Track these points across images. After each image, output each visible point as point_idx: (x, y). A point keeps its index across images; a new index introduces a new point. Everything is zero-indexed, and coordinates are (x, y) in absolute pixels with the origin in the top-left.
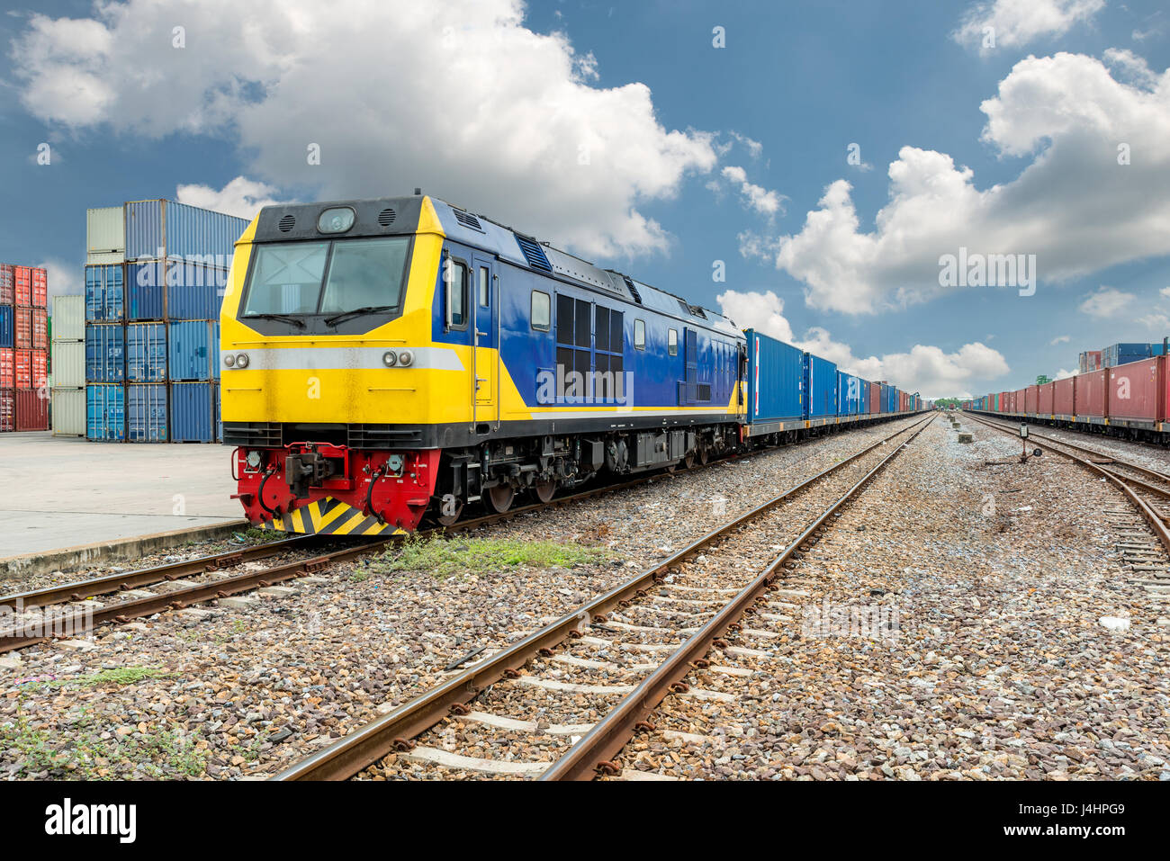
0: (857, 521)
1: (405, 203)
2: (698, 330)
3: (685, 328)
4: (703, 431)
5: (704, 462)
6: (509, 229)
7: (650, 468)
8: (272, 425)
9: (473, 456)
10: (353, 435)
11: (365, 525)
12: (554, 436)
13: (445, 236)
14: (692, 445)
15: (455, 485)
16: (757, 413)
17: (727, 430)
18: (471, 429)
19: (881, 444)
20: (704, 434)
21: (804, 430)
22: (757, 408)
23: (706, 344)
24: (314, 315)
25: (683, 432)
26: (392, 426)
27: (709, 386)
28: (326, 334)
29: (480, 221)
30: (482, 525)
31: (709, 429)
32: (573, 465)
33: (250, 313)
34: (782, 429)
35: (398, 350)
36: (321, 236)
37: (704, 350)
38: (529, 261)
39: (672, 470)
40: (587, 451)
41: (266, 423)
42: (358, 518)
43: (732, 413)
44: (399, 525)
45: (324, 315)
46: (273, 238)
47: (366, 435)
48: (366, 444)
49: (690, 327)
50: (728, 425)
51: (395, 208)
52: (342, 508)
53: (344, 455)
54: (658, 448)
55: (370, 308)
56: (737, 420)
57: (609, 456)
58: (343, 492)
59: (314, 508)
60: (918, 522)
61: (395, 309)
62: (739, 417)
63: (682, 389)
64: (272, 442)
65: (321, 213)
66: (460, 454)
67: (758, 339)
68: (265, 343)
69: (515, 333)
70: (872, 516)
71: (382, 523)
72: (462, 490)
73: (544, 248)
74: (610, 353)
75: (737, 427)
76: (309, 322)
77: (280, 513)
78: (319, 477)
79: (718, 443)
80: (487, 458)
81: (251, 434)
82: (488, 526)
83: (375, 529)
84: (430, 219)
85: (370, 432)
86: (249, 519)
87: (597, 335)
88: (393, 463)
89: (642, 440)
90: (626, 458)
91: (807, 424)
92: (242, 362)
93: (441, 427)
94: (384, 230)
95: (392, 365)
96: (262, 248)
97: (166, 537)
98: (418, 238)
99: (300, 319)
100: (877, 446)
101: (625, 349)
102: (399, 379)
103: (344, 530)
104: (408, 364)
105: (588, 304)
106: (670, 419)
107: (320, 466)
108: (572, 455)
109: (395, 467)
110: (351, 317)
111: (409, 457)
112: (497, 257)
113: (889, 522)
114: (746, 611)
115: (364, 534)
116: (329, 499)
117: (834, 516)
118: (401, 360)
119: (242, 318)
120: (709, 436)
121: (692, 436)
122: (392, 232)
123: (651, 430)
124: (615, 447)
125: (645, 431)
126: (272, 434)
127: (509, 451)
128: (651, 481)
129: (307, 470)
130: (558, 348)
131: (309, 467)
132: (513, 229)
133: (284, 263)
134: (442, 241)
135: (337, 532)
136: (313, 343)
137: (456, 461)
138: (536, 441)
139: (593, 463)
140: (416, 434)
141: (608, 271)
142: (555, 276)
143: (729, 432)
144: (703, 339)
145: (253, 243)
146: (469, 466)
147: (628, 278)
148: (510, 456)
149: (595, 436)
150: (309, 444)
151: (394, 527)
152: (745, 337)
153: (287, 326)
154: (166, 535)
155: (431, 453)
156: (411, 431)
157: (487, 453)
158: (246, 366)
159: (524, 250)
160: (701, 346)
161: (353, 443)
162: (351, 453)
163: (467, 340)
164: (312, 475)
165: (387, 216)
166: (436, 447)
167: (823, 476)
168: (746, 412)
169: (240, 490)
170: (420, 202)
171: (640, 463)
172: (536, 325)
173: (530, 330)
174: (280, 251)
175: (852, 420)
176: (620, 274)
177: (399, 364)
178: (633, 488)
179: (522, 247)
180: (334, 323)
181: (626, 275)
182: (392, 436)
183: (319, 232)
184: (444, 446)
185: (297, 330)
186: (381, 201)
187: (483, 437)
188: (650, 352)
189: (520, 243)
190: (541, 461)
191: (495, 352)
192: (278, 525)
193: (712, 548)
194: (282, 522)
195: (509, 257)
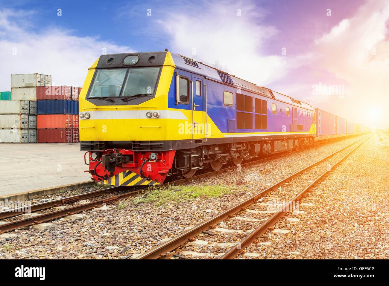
0: (342, 170)
1: (159, 54)
2: (298, 108)
3: (293, 107)
4: (301, 139)
5: (303, 149)
6: (214, 68)
7: (280, 152)
8: (100, 142)
9: (196, 152)
10: (134, 146)
11: (142, 181)
12: (236, 143)
13: (175, 67)
14: (296, 143)
15: (185, 163)
16: (320, 133)
17: (309, 139)
18: (191, 142)
19: (358, 141)
20: (301, 140)
21: (336, 138)
22: (320, 132)
23: (301, 112)
24: (118, 97)
25: (293, 140)
26: (151, 142)
27: (302, 126)
28: (122, 105)
29: (198, 64)
30: (207, 176)
31: (303, 139)
32: (247, 153)
33: (92, 96)
34: (328, 138)
35: (153, 111)
36: (124, 66)
37: (300, 114)
38: (222, 81)
39: (291, 152)
40: (253, 147)
41: (98, 141)
42: (139, 179)
43: (311, 133)
44: (156, 181)
45: (123, 97)
46: (104, 67)
47: (139, 146)
48: (140, 149)
49: (294, 107)
50: (310, 137)
51: (155, 56)
52: (133, 174)
53: (133, 153)
54: (283, 146)
55: (141, 94)
56: (313, 136)
57: (263, 149)
58: (133, 168)
59: (121, 175)
60: (362, 168)
61: (152, 95)
62: (313, 134)
63: (292, 126)
64: (100, 149)
65: (125, 57)
66: (189, 151)
67: (320, 111)
68: (97, 109)
69: (215, 106)
70: (348, 167)
71: (149, 180)
72: (189, 165)
73: (231, 77)
74: (261, 114)
75: (313, 138)
76: (116, 100)
77: (107, 178)
78: (118, 163)
79: (306, 143)
80: (204, 152)
81: (92, 146)
82: (209, 176)
83: (146, 183)
84: (169, 60)
85: (141, 144)
86: (94, 180)
87: (255, 108)
88: (153, 156)
89: (276, 143)
90: (270, 149)
91: (337, 136)
92: (87, 116)
93: (174, 142)
94: (150, 64)
95: (150, 117)
96: (99, 71)
97: (45, 191)
98: (163, 67)
99: (112, 99)
100: (357, 142)
101: (268, 113)
102: (153, 123)
103: (132, 184)
104: (157, 117)
105: (251, 98)
106: (287, 136)
107: (119, 158)
108: (247, 150)
109: (153, 158)
110: (133, 98)
111: (159, 154)
112: (205, 77)
113: (352, 169)
114: (281, 218)
115: (141, 185)
116: (127, 171)
117: (335, 167)
118: (154, 116)
119: (88, 98)
120: (303, 141)
121: (296, 141)
122: (154, 65)
123: (280, 140)
124: (265, 145)
125: (277, 140)
126: (100, 145)
127: (216, 149)
128: (282, 156)
129: (112, 160)
130: (237, 112)
131: (114, 159)
132: (217, 69)
133: (109, 77)
134: (174, 68)
135: (129, 185)
136: (117, 108)
137: (186, 154)
138: (228, 145)
139: (255, 151)
140: (161, 145)
141: (262, 87)
142: (235, 86)
143: (310, 139)
144: (299, 111)
145: (96, 68)
146: (192, 156)
147: (270, 90)
148: (217, 151)
149: (256, 142)
150: (115, 150)
151: (154, 182)
152: (315, 110)
153: (106, 102)
154: (46, 189)
155: (169, 152)
156: (158, 144)
157: (204, 150)
158: (89, 118)
159: (221, 76)
160: (299, 113)
161: (134, 149)
162: (135, 152)
163: (189, 108)
164: (115, 162)
165: (152, 59)
166: (172, 150)
167: (337, 152)
168: (316, 133)
169: (90, 168)
170: (166, 53)
171: (276, 150)
172: (225, 104)
173: (223, 105)
174: (106, 72)
175: (351, 135)
176: (267, 88)
177: (153, 117)
178: (275, 158)
179: (220, 75)
180: (126, 100)
181: (270, 89)
182: (150, 145)
183: (124, 65)
184: (176, 148)
185: (110, 103)
186: (150, 53)
187: (198, 145)
188: (278, 114)
189: (219, 74)
190: (231, 152)
191: (205, 113)
192: (105, 183)
193: (286, 183)
194: (107, 181)
195: (212, 78)
